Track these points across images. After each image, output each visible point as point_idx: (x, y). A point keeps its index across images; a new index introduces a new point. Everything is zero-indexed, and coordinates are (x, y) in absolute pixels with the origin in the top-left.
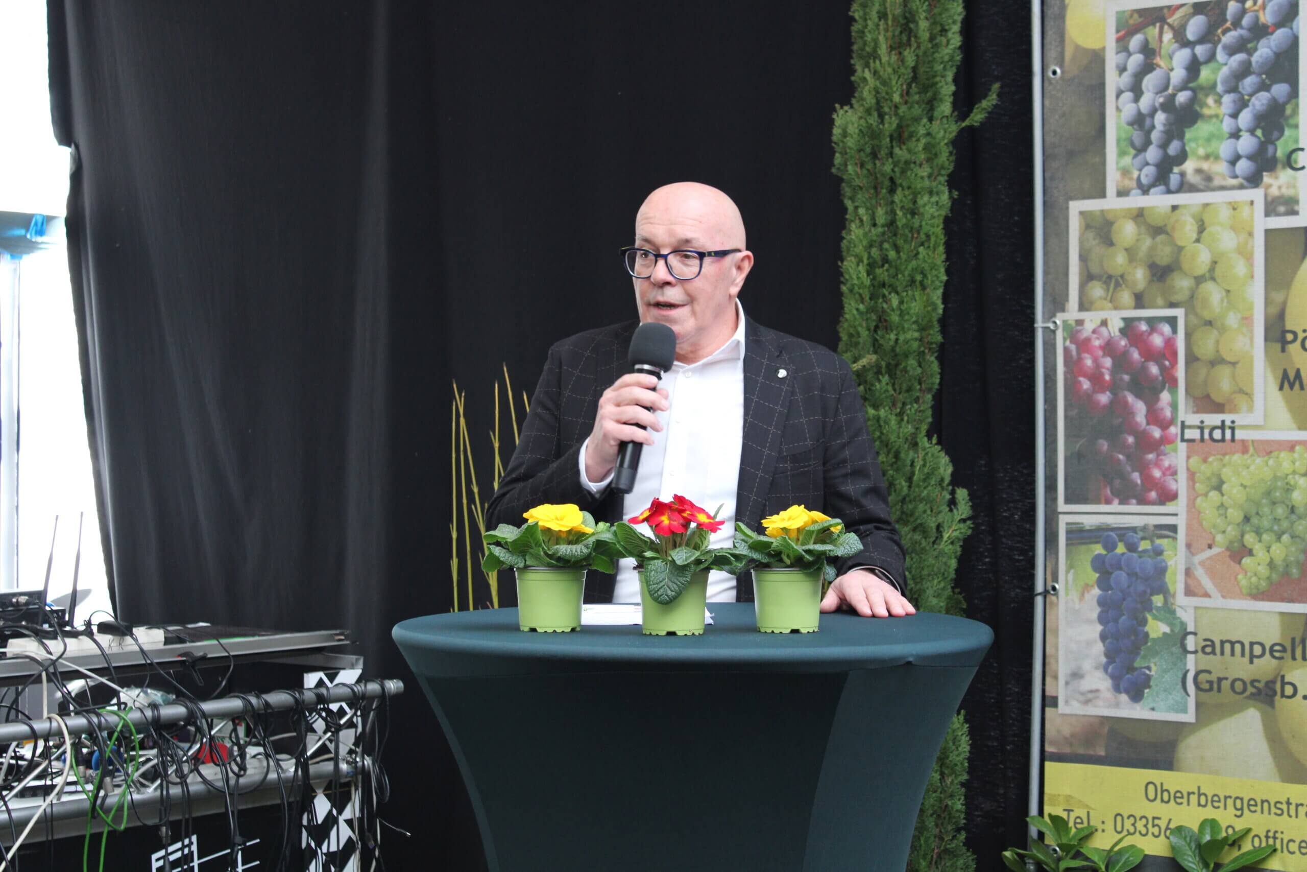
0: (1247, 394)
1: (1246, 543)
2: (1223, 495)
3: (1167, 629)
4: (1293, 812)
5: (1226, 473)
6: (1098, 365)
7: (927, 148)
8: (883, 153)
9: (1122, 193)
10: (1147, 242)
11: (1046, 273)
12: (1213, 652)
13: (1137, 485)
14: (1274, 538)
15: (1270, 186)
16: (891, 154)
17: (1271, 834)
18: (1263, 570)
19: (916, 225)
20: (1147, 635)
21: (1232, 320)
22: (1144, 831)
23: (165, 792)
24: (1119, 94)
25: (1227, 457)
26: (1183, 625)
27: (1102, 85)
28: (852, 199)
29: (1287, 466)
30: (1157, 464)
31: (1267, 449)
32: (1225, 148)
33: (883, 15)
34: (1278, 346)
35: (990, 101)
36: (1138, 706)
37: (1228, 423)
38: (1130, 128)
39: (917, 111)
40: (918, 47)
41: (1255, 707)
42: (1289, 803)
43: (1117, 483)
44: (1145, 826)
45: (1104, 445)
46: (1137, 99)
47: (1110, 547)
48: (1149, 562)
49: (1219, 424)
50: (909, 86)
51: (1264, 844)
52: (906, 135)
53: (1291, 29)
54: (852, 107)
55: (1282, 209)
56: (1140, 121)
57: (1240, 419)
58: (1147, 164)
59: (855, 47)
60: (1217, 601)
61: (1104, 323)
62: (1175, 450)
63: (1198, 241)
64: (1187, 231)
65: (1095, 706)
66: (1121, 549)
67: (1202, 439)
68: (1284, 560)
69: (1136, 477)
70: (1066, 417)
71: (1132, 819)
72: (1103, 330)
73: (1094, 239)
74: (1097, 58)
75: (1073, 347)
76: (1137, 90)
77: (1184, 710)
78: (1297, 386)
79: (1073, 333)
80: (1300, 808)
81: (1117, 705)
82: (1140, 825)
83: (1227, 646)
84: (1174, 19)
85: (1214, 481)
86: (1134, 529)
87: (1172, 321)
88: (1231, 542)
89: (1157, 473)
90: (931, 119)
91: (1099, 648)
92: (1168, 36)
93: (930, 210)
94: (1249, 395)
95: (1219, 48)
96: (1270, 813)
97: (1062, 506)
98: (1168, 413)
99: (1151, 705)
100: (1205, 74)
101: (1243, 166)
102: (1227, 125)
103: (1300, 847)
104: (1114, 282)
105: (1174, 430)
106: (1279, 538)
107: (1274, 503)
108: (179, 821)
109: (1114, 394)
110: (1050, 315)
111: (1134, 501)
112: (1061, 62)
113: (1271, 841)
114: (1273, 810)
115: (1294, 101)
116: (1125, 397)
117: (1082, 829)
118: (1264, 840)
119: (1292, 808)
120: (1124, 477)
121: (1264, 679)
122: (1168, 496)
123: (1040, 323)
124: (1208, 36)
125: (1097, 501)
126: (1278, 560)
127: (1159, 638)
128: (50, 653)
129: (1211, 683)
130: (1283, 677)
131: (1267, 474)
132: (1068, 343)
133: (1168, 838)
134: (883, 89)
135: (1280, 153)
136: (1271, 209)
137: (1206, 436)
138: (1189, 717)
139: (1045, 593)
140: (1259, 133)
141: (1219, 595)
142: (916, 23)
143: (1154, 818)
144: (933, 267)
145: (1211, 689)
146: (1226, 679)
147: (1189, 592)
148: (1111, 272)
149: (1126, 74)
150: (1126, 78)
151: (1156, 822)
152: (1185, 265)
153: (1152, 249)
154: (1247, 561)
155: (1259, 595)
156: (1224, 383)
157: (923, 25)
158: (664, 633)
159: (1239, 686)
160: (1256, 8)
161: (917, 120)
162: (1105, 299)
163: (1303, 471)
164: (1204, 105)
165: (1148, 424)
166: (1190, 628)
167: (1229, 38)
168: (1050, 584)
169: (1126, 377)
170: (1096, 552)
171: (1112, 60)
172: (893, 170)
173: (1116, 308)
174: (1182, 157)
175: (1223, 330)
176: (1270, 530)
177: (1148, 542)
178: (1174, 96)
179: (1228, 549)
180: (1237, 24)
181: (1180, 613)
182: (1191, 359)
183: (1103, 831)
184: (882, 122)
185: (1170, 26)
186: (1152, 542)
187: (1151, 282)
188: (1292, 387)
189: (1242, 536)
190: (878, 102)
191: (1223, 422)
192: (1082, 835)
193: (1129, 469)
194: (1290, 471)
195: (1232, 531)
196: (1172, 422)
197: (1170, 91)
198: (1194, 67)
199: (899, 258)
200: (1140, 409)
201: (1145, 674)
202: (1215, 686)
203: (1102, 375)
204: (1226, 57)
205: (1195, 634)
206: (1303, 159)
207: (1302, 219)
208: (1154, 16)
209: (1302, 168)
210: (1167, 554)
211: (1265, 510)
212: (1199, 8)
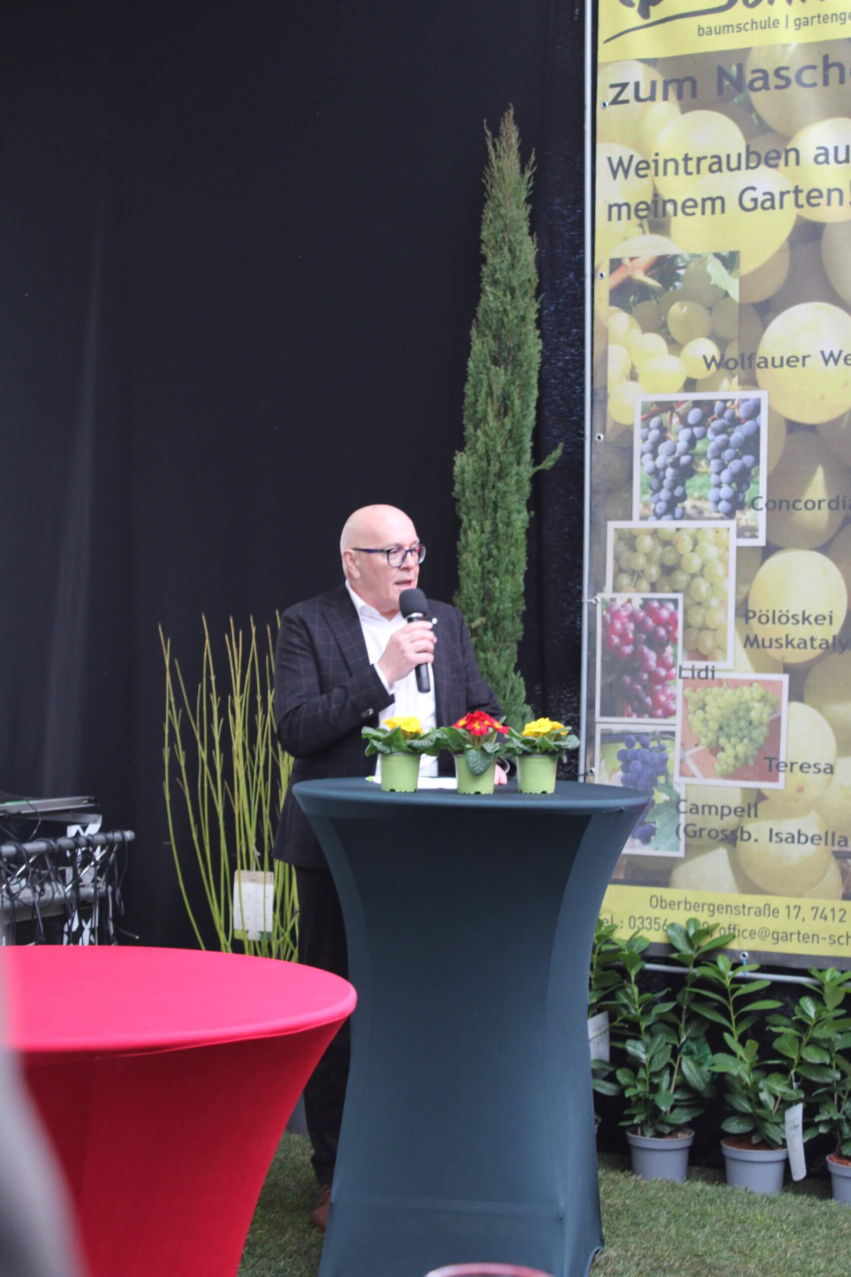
1: (720, 743)
2: (706, 713)
3: (667, 798)
4: (746, 912)
5: (708, 699)
6: (624, 628)
7: (517, 482)
8: (490, 485)
9: (643, 518)
10: (659, 550)
11: (590, 567)
12: (697, 812)
13: (649, 705)
14: (738, 740)
15: (740, 519)
16: (494, 487)
17: (732, 927)
18: (731, 761)
19: (510, 532)
20: (653, 802)
21: (714, 602)
22: (649, 927)
24: (642, 454)
25: (709, 689)
26: (678, 796)
27: (631, 449)
28: (467, 514)
29: (747, 696)
30: (663, 692)
31: (735, 684)
32: (712, 493)
33: (490, 394)
34: (744, 620)
35: (557, 453)
36: (647, 847)
37: (710, 667)
38: (650, 476)
39: (512, 458)
40: (513, 416)
41: (724, 847)
42: (744, 907)
43: (636, 703)
44: (650, 924)
45: (628, 679)
46: (655, 457)
47: (630, 745)
48: (656, 755)
49: (705, 668)
50: (507, 442)
51: (727, 933)
52: (504, 473)
53: (755, 421)
54: (465, 453)
55: (748, 534)
56: (656, 473)
58: (660, 500)
59: (466, 413)
60: (700, 780)
61: (629, 601)
62: (675, 684)
63: (693, 551)
64: (686, 545)
66: (637, 746)
67: (693, 677)
68: (745, 754)
69: (649, 700)
70: (602, 661)
71: (641, 920)
72: (629, 605)
73: (624, 546)
74: (628, 432)
75: (608, 616)
76: (655, 454)
77: (677, 849)
78: (755, 645)
79: (608, 606)
80: (751, 910)
81: (633, 847)
82: (646, 923)
83: (707, 809)
84: (680, 409)
85: (700, 704)
86: (647, 734)
87: (675, 602)
88: (711, 743)
89: (663, 698)
90: (518, 464)
92: (676, 420)
93: (519, 524)
94: (724, 650)
95: (709, 430)
96: (731, 913)
97: (598, 717)
98: (671, 660)
99: (656, 847)
100: (700, 446)
101: (723, 505)
102: (713, 479)
103: (750, 934)
104: (636, 575)
105: (675, 671)
106: (741, 740)
107: (739, 719)
109: (636, 647)
110: (593, 594)
111: (647, 716)
112: (604, 431)
113: (732, 931)
114: (734, 911)
115: (756, 467)
116: (642, 649)
118: (727, 930)
119: (746, 910)
120: (641, 701)
121: (730, 829)
122: (669, 713)
123: (586, 599)
124: (702, 422)
125: (622, 715)
126: (741, 755)
127: (662, 804)
129: (695, 832)
130: (742, 828)
131: (735, 700)
132: (605, 613)
133: (666, 931)
134: (491, 443)
135: (747, 499)
136: (740, 533)
137: (696, 675)
138: (681, 853)
139: (585, 775)
140: (734, 485)
141: (702, 776)
142: (512, 402)
143: (656, 918)
144: (519, 560)
145: (695, 836)
146: (705, 829)
147: (682, 774)
148: (635, 568)
149: (647, 442)
150: (647, 445)
151: (657, 921)
152: (684, 566)
153: (663, 555)
154: (720, 755)
155: (727, 776)
156: (708, 641)
157: (517, 402)
158: (473, 792)
159: (713, 834)
160: (734, 406)
161: (511, 464)
162: (631, 585)
163: (758, 698)
164: (698, 465)
165: (658, 666)
166: (683, 797)
167: (716, 424)
168: (588, 769)
169: (644, 636)
170: (621, 748)
171: (638, 432)
172: (496, 497)
173: (638, 591)
174: (684, 497)
175: (708, 608)
176: (736, 735)
177: (656, 742)
178: (678, 459)
179: (708, 747)
181: (676, 787)
182: (687, 626)
183: (622, 927)
184: (489, 465)
185: (678, 414)
186: (659, 742)
187: (661, 576)
188: (752, 645)
189: (718, 739)
190: (487, 452)
191: (707, 667)
192: (609, 930)
193: (644, 695)
194: (749, 698)
195: (711, 736)
196: (673, 665)
197: (677, 455)
198: (692, 441)
199: (500, 554)
200: (652, 657)
201: (652, 827)
202: (698, 834)
203: (627, 634)
204: (714, 436)
205: (686, 801)
206: (762, 503)
207: (761, 541)
208: (667, 407)
209: (762, 509)
210: (669, 749)
211: (733, 723)
212: (697, 404)
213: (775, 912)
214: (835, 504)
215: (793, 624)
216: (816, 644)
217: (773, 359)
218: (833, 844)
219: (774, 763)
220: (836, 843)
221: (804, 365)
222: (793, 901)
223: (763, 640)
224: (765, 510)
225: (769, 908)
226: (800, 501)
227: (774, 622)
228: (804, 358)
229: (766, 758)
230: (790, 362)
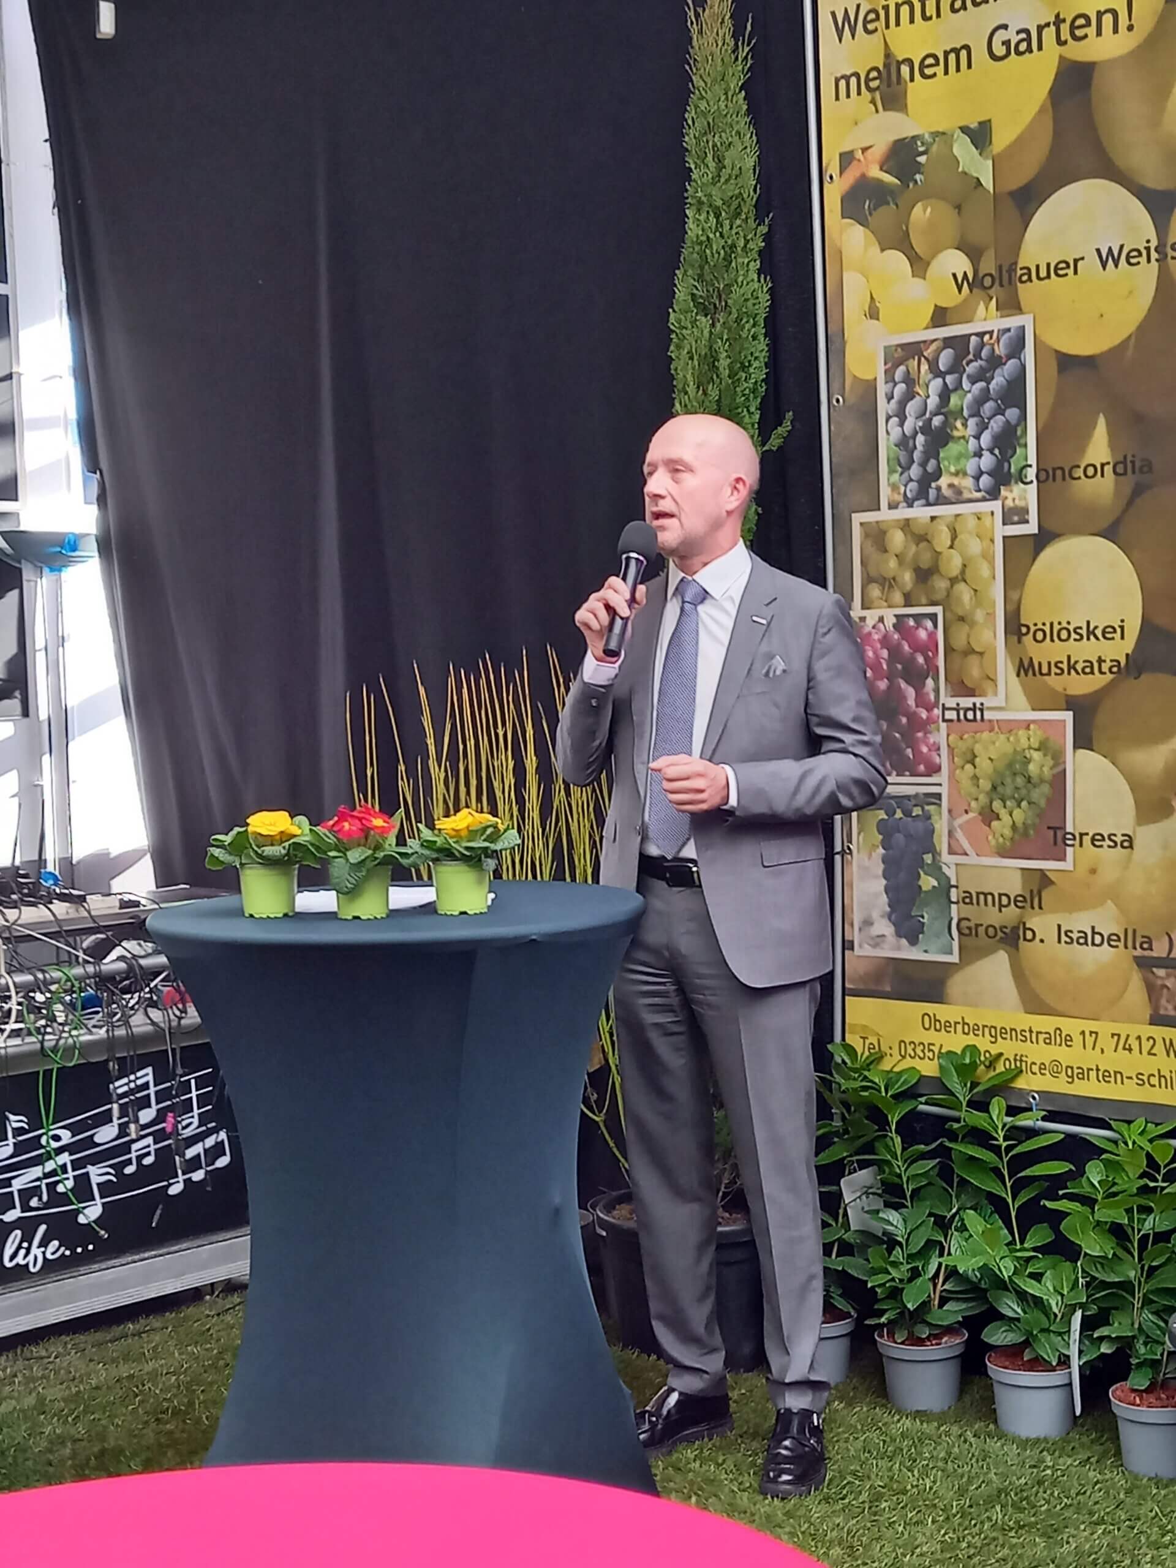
0: (992, 680)
1: (994, 809)
2: (975, 767)
3: (936, 884)
4: (1034, 1039)
5: (978, 748)
6: (877, 656)
9: (892, 506)
10: (913, 548)
11: (835, 577)
12: (971, 903)
13: (909, 759)
14: (1015, 804)
15: (1006, 498)
17: (1018, 1058)
18: (1008, 832)
20: (920, 887)
21: (979, 616)
22: (922, 1055)
23: (111, 1034)
24: (888, 419)
25: (978, 734)
26: (948, 879)
27: (875, 411)
29: (1024, 743)
30: (925, 741)
31: (1009, 727)
32: (971, 466)
34: (1015, 638)
35: (785, 428)
36: (914, 949)
37: (978, 705)
38: (896, 449)
41: (1004, 949)
42: (1031, 1031)
43: (895, 757)
44: (923, 1051)
46: (901, 424)
47: (891, 813)
48: (921, 825)
49: (971, 706)
51: (1013, 1066)
53: (1020, 359)
55: (1016, 518)
56: (905, 443)
57: (988, 702)
58: (911, 480)
60: (973, 859)
61: (881, 620)
62: (938, 729)
63: (951, 547)
64: (942, 539)
65: (882, 949)
66: (899, 814)
67: (959, 720)
68: (1024, 823)
69: (909, 752)
71: (913, 1046)
72: (881, 625)
73: (872, 546)
74: (872, 386)
76: (902, 417)
77: (951, 952)
78: (1030, 672)
80: (1040, 1035)
81: (899, 948)
82: (919, 1050)
83: (982, 897)
84: (929, 352)
85: (969, 757)
86: (908, 797)
87: (933, 617)
88: (982, 808)
89: (925, 749)
91: (884, 898)
92: (925, 367)
94: (994, 681)
95: (964, 378)
96: (1017, 1040)
98: (932, 697)
99: (925, 948)
100: (954, 400)
101: (985, 481)
102: (972, 443)
103: (1040, 1069)
104: (888, 583)
105: (937, 712)
106: (1019, 804)
107: (1015, 774)
108: (125, 1057)
109: (891, 680)
111: (908, 773)
112: (843, 392)
113: (1018, 1064)
114: (1020, 1037)
115: (1022, 423)
116: (899, 684)
117: (876, 1053)
118: (1013, 1062)
119: (1034, 1036)
120: (900, 753)
121: (1011, 924)
122: (933, 769)
124: (956, 367)
126: (1019, 824)
127: (929, 891)
128: (7, 921)
129: (969, 928)
130: (1024, 924)
131: (1009, 749)
133: (939, 1061)
135: (1013, 470)
136: (1007, 518)
137: (962, 717)
138: (954, 958)
139: (843, 853)
140: (997, 451)
141: (974, 854)
143: (930, 1044)
145: (971, 934)
146: (982, 925)
147: (951, 852)
148: (886, 576)
149: (893, 402)
150: (893, 405)
151: (931, 1047)
152: (942, 569)
153: (916, 555)
154: (995, 824)
155: (1003, 853)
156: (974, 670)
159: (991, 931)
160: (992, 341)
162: (881, 599)
163: (1036, 746)
164: (953, 428)
165: (917, 706)
166: (953, 882)
167: (971, 369)
168: (846, 844)
170: (880, 817)
171: (882, 389)
173: (890, 607)
174: (938, 474)
175: (972, 624)
176: (1012, 797)
177: (919, 808)
178: (931, 419)
179: (980, 814)
180: (977, 356)
181: (945, 869)
182: (948, 649)
183: (890, 1055)
185: (926, 358)
186: (923, 808)
187: (916, 583)
188: (1026, 673)
189: (991, 803)
191: (974, 704)
192: (872, 1059)
193: (904, 746)
194: (1026, 746)
195: (983, 799)
196: (936, 704)
198: (945, 395)
200: (910, 692)
201: (920, 921)
202: (974, 931)
203: (881, 665)
204: (970, 385)
205: (957, 887)
206: (1031, 473)
207: (1032, 528)
208: (913, 350)
209: (1032, 482)
210: (935, 818)
211: (1008, 780)
212: (948, 342)
213: (1069, 1039)
214: (1121, 467)
215: (1075, 640)
216: (1105, 667)
217: (1038, 267)
218: (1135, 948)
219: (1060, 834)
220: (1138, 946)
221: (1076, 272)
222: (1089, 1026)
223: (1040, 664)
224: (1035, 482)
225: (1060, 1035)
226: (1079, 467)
227: (1052, 640)
228: (1076, 261)
229: (1049, 828)
230: (1059, 269)
